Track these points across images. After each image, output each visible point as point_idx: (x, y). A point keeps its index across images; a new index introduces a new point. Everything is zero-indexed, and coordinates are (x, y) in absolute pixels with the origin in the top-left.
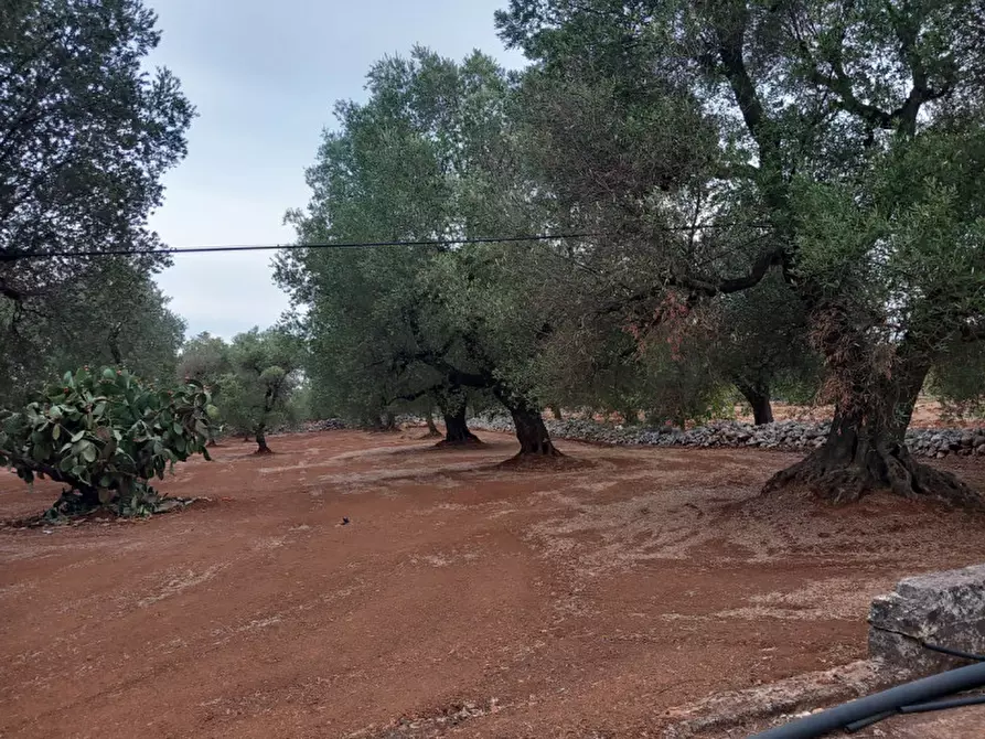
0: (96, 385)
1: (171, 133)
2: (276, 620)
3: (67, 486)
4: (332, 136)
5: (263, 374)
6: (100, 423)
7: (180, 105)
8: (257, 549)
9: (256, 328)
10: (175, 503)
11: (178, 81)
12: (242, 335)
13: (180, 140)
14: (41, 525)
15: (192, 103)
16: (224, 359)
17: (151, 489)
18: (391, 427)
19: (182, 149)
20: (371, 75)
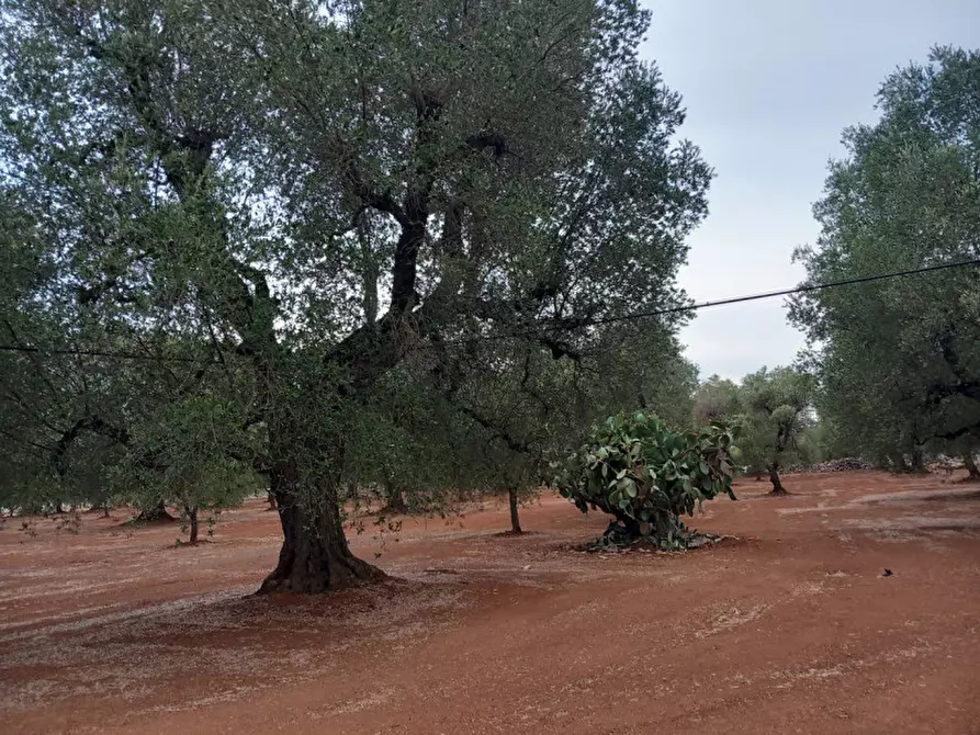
0: (632, 429)
1: (694, 197)
2: (836, 672)
3: (612, 517)
4: (838, 166)
5: (774, 413)
6: (637, 463)
7: (701, 170)
8: (796, 593)
9: (765, 368)
10: (705, 540)
11: (697, 149)
12: (750, 376)
13: (701, 201)
14: (596, 551)
15: (711, 166)
16: (735, 401)
17: (682, 525)
18: (918, 469)
19: (704, 209)
20: (881, 92)
